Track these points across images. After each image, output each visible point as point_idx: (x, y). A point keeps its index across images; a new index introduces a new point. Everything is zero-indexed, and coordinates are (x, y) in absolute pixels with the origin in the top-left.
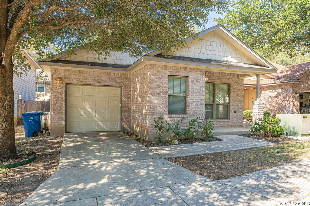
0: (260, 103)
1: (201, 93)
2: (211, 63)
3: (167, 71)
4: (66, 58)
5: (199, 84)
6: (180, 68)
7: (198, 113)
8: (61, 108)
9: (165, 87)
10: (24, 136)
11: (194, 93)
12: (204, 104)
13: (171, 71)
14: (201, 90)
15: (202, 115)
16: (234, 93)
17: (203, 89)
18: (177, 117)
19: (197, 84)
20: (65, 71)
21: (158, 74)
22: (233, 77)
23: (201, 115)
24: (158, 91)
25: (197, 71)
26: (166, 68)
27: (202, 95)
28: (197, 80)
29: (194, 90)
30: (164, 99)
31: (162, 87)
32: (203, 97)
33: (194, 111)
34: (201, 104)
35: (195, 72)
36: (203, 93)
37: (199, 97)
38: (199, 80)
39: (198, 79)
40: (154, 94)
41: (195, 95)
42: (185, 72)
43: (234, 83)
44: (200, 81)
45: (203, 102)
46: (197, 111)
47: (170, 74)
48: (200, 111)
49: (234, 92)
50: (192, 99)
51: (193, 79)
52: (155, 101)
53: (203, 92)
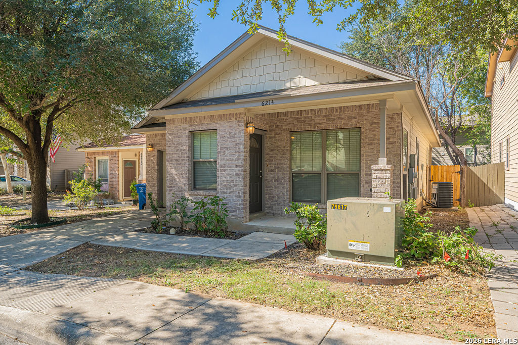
0: (379, 170)
1: (237, 154)
2: (236, 101)
3: (186, 126)
4: (159, 120)
5: (233, 140)
6: (203, 118)
7: (232, 190)
8: (153, 179)
9: (184, 150)
10: (138, 208)
11: (226, 156)
12: (240, 174)
13: (192, 125)
14: (238, 150)
15: (239, 193)
16: (371, 147)
17: (239, 149)
18: (200, 195)
19: (229, 140)
20: (156, 135)
21: (176, 132)
22: (368, 113)
23: (237, 193)
24: (175, 156)
25: (230, 118)
26: (186, 121)
27: (238, 159)
28: (230, 133)
29: (225, 152)
30: (183, 168)
31: (181, 150)
32: (240, 161)
33: (225, 185)
34: (237, 174)
35: (226, 120)
36: (239, 155)
37: (233, 162)
38: (233, 134)
39: (231, 131)
40: (172, 161)
41: (227, 160)
42: (211, 123)
43: (372, 124)
44: (235, 134)
45: (239, 170)
46: (230, 186)
47: (191, 129)
48: (235, 185)
49: (371, 144)
50: (221, 167)
51: (223, 133)
52: (173, 171)
53: (239, 152)
